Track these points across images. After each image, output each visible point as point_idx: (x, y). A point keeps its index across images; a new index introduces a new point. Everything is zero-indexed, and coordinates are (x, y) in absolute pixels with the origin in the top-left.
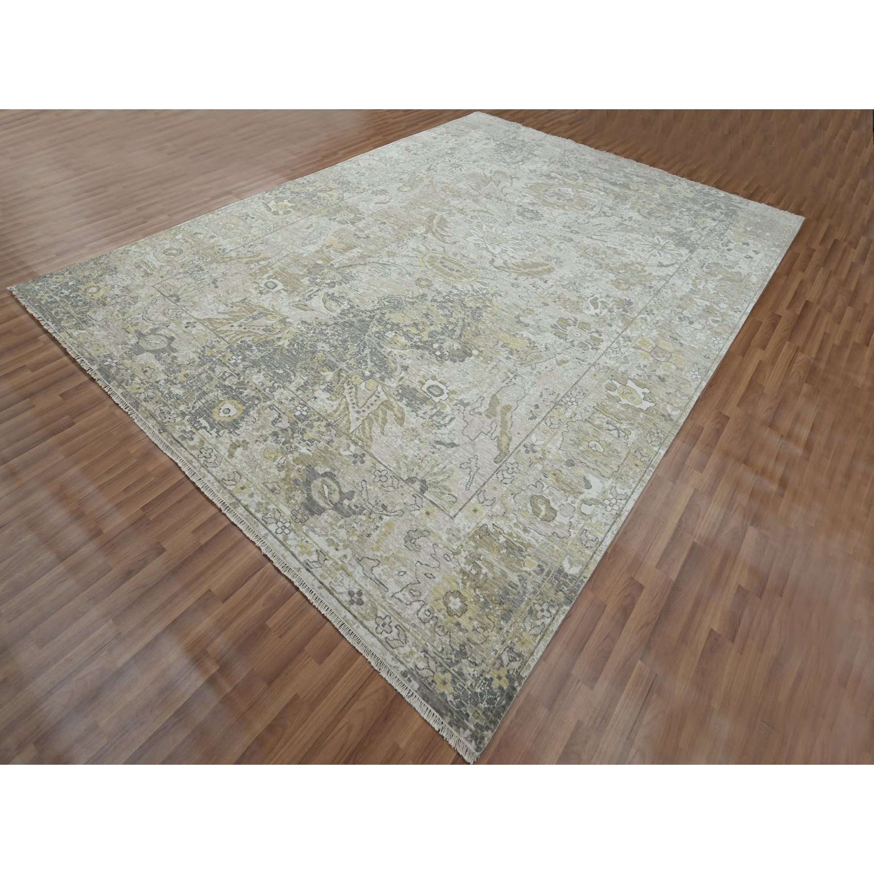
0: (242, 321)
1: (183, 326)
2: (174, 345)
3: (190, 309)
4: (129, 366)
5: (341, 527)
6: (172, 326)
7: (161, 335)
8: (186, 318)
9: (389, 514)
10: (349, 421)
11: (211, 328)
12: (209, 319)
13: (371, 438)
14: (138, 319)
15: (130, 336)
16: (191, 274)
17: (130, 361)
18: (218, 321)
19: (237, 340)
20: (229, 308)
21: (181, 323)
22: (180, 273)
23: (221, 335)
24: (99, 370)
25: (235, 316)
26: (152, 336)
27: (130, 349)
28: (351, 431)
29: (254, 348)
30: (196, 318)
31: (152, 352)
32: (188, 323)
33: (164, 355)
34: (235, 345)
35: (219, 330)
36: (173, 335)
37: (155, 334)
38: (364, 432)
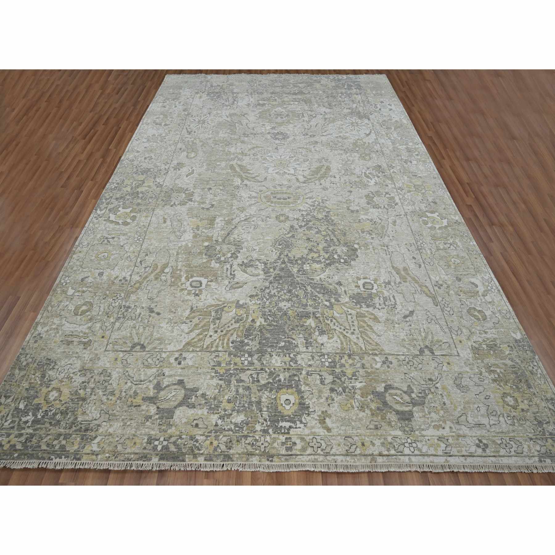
0: (212, 326)
1: (175, 364)
2: (189, 386)
3: (162, 346)
4: (178, 433)
5: (430, 413)
6: (167, 371)
7: (168, 386)
8: (168, 357)
9: (436, 381)
10: (356, 344)
11: (198, 349)
12: (188, 344)
13: (377, 344)
14: (130, 388)
15: (144, 407)
16: (124, 317)
17: (174, 428)
18: (196, 340)
19: (228, 344)
20: (190, 324)
21: (170, 363)
22: (114, 323)
23: (213, 349)
24: (161, 459)
25: (202, 327)
26: (162, 393)
27: (159, 418)
28: (364, 349)
29: (246, 341)
30: (177, 351)
31: (180, 405)
32: (176, 359)
33: (193, 400)
34: (231, 349)
35: (205, 347)
36: (178, 378)
37: (163, 389)
38: (370, 344)
